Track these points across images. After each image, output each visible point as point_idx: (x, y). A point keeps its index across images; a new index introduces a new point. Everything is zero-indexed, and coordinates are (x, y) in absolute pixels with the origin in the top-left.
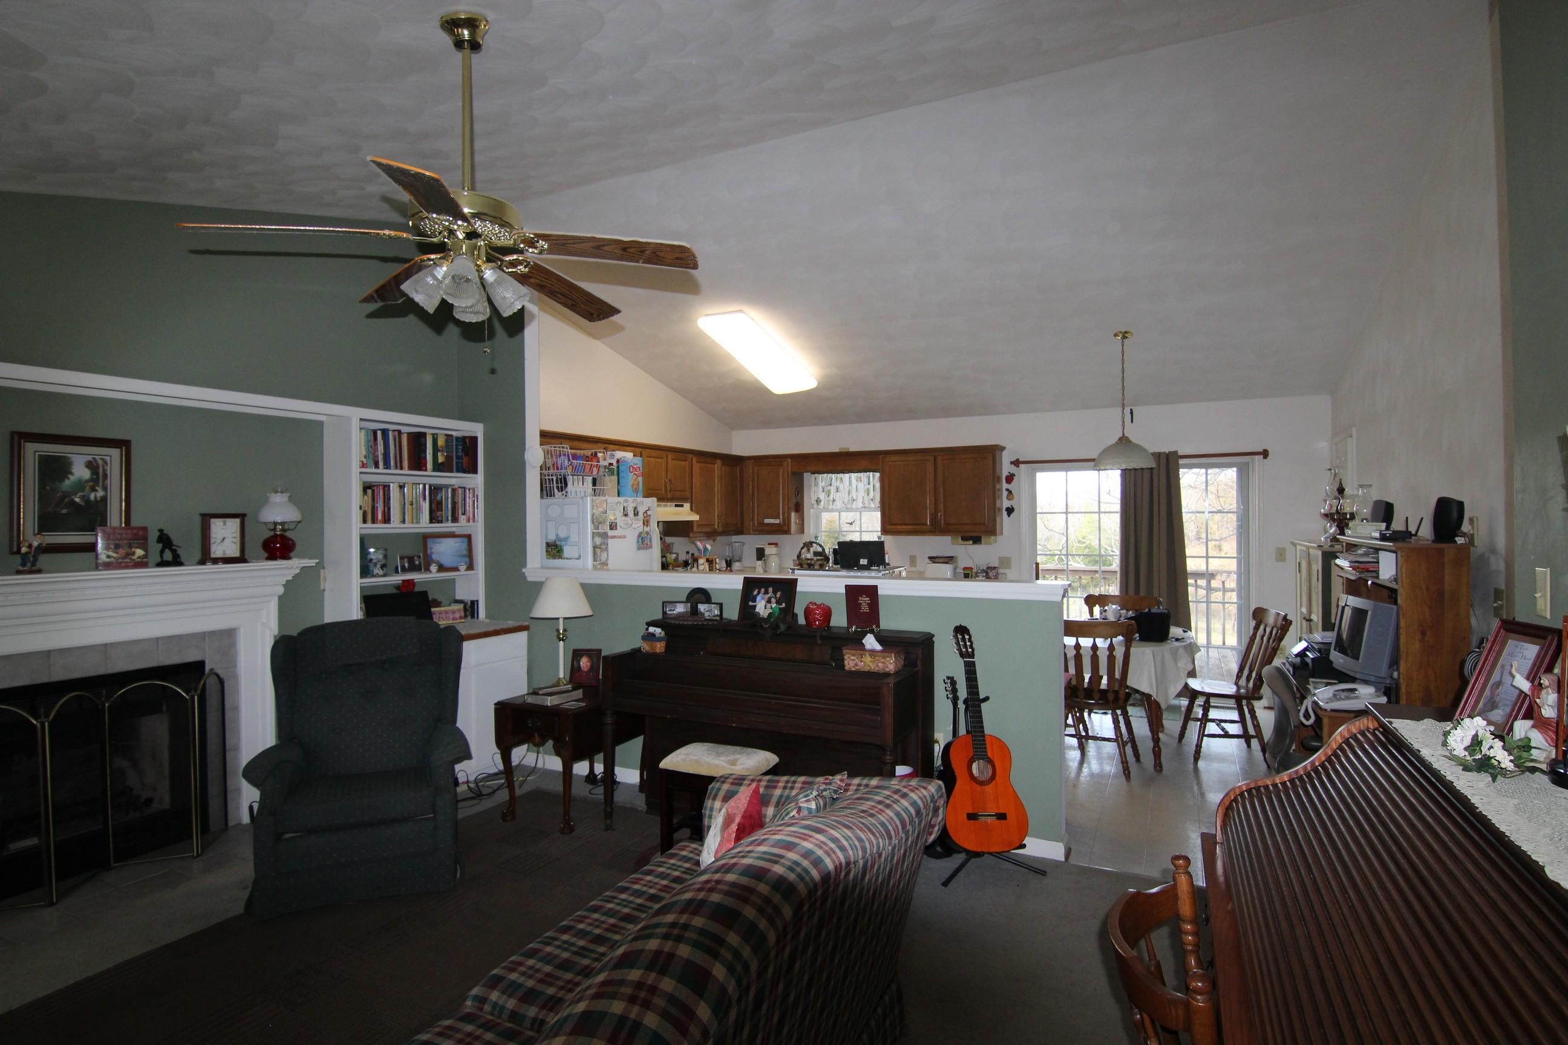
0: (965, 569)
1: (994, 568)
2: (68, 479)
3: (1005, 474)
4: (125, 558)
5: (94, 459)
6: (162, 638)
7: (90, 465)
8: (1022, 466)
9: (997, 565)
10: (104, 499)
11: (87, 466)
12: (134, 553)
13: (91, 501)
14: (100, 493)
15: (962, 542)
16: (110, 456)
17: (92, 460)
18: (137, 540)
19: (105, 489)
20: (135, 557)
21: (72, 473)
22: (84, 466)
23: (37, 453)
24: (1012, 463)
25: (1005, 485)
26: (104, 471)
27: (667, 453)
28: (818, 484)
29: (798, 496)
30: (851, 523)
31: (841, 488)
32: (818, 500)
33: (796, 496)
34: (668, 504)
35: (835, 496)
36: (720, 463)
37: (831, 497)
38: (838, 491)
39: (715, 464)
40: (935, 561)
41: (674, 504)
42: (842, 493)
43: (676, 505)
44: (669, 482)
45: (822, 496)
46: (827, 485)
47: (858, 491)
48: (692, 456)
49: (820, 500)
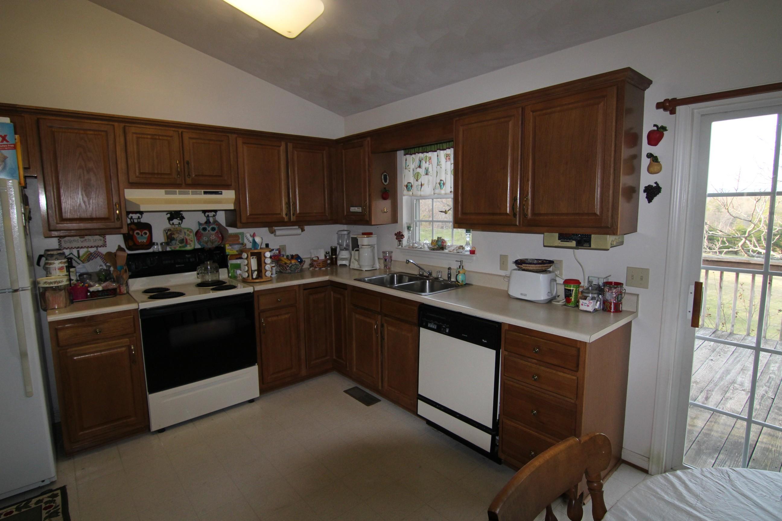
0: (567, 282)
1: (618, 284)
3: (647, 128)
8: (680, 109)
9: (622, 280)
15: (558, 243)
24: (659, 106)
25: (646, 148)
27: (180, 130)
28: (408, 166)
29: (386, 181)
30: (445, 212)
31: (430, 170)
32: (408, 185)
33: (383, 182)
34: (190, 190)
35: (424, 179)
36: (290, 146)
37: (419, 181)
38: (427, 174)
39: (280, 146)
40: (523, 268)
41: (203, 191)
42: (431, 176)
43: (205, 193)
44: (186, 166)
45: (412, 180)
46: (417, 167)
47: (447, 172)
48: (234, 136)
49: (410, 185)
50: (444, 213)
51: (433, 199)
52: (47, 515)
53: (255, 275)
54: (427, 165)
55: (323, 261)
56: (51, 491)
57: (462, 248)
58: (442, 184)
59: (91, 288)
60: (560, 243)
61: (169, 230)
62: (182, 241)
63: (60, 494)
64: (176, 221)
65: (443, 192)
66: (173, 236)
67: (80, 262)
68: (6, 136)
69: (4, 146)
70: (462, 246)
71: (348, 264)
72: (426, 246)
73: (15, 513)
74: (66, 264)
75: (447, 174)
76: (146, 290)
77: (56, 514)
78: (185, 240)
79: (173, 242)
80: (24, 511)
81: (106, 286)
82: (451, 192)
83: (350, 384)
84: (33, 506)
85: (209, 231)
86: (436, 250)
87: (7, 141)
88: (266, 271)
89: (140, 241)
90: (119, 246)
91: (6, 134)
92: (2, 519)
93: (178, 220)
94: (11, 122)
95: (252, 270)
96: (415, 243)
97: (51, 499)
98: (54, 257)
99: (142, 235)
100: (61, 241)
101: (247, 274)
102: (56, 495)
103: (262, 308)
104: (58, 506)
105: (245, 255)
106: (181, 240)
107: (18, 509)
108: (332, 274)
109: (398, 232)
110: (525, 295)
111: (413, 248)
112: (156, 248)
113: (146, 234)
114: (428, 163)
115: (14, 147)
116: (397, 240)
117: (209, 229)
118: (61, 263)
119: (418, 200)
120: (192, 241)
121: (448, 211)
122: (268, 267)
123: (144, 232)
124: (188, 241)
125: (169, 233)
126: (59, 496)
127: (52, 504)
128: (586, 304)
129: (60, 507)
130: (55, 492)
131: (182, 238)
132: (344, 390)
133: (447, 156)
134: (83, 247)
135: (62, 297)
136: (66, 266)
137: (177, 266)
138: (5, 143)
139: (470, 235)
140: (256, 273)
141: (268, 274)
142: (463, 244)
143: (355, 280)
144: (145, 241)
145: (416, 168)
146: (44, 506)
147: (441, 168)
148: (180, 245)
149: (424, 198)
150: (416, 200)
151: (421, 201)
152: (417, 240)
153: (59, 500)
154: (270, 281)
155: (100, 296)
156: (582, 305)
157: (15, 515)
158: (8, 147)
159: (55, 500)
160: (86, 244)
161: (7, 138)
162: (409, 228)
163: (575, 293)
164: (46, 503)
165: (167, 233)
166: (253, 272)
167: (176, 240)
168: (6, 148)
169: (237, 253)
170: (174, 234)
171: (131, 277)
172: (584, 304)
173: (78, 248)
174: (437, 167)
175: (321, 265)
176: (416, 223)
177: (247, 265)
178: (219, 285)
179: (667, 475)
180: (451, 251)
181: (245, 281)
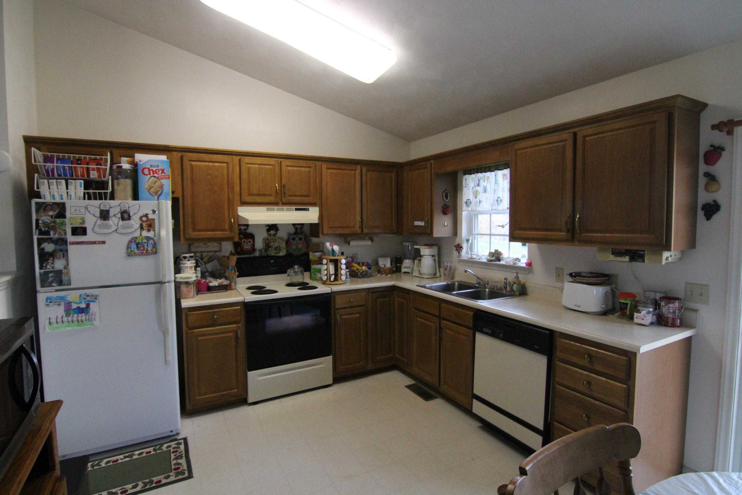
3: (704, 148)
8: (738, 130)
9: (681, 295)
24: (714, 127)
25: (703, 167)
27: (280, 160)
28: (468, 184)
29: (447, 198)
30: (503, 227)
31: (488, 188)
32: (467, 201)
33: (445, 198)
34: (285, 208)
35: (482, 196)
36: (364, 169)
37: (478, 198)
38: (485, 192)
39: (356, 170)
40: (577, 280)
41: (294, 208)
42: (489, 193)
43: (296, 209)
44: (283, 188)
45: (471, 197)
46: (476, 185)
47: (504, 190)
48: (320, 163)
49: (469, 201)
50: (501, 227)
51: (491, 215)
52: (174, 457)
53: (332, 278)
54: (485, 184)
55: (389, 269)
56: (176, 440)
57: (518, 260)
58: (499, 201)
59: (211, 283)
60: (613, 258)
61: (267, 239)
62: (276, 249)
63: (183, 443)
64: (272, 232)
65: (500, 208)
66: (270, 244)
67: (202, 263)
68: (164, 169)
69: (163, 177)
70: (518, 259)
71: (410, 272)
72: (483, 257)
73: (153, 453)
74: (195, 265)
75: (504, 192)
76: (249, 287)
77: (180, 457)
78: (279, 248)
79: (270, 249)
80: (159, 452)
81: (222, 283)
82: (508, 208)
83: (410, 382)
84: (165, 449)
85: (297, 240)
86: (493, 261)
87: (165, 173)
88: (341, 275)
89: (245, 248)
90: (231, 252)
91: (164, 168)
92: (144, 456)
93: (274, 231)
94: (167, 159)
95: (330, 274)
96: (474, 254)
97: (177, 446)
98: (187, 259)
99: (247, 243)
100: (191, 246)
101: (326, 277)
102: (180, 444)
103: (337, 307)
104: (182, 451)
105: (325, 261)
106: (276, 247)
107: (155, 450)
108: (396, 280)
109: (457, 245)
110: (579, 306)
111: (471, 259)
112: (257, 254)
113: (250, 242)
114: (486, 181)
115: (168, 177)
116: (456, 251)
117: (297, 239)
118: (191, 263)
119: (476, 215)
120: (284, 248)
121: (505, 225)
122: (343, 272)
123: (249, 240)
124: (281, 249)
125: (267, 242)
126: (182, 444)
127: (178, 449)
128: (641, 318)
129: (184, 452)
130: (180, 441)
131: (277, 246)
132: (406, 385)
133: (504, 175)
134: (206, 251)
135: (192, 289)
136: (195, 266)
137: (272, 268)
138: (163, 174)
139: (526, 248)
140: (333, 276)
141: (344, 278)
142: (519, 257)
143: (417, 286)
144: (249, 248)
145: (475, 187)
146: (172, 450)
147: (498, 186)
148: (275, 252)
149: (482, 213)
150: (474, 215)
151: (479, 216)
152: (475, 252)
153: (182, 447)
154: (344, 283)
155: (216, 290)
156: (637, 318)
157: (152, 454)
158: (165, 177)
159: (180, 447)
160: (207, 249)
161: (165, 171)
162: (468, 241)
163: (630, 306)
164: (174, 448)
165: (265, 242)
166: (331, 276)
167: (272, 248)
168: (164, 178)
169: (318, 259)
170: (270, 243)
171: (239, 276)
172: (638, 317)
173: (202, 252)
174: (494, 186)
175: (387, 271)
176: (474, 236)
177: (326, 270)
178: (304, 286)
179: (702, 474)
180: (508, 262)
181: (324, 283)
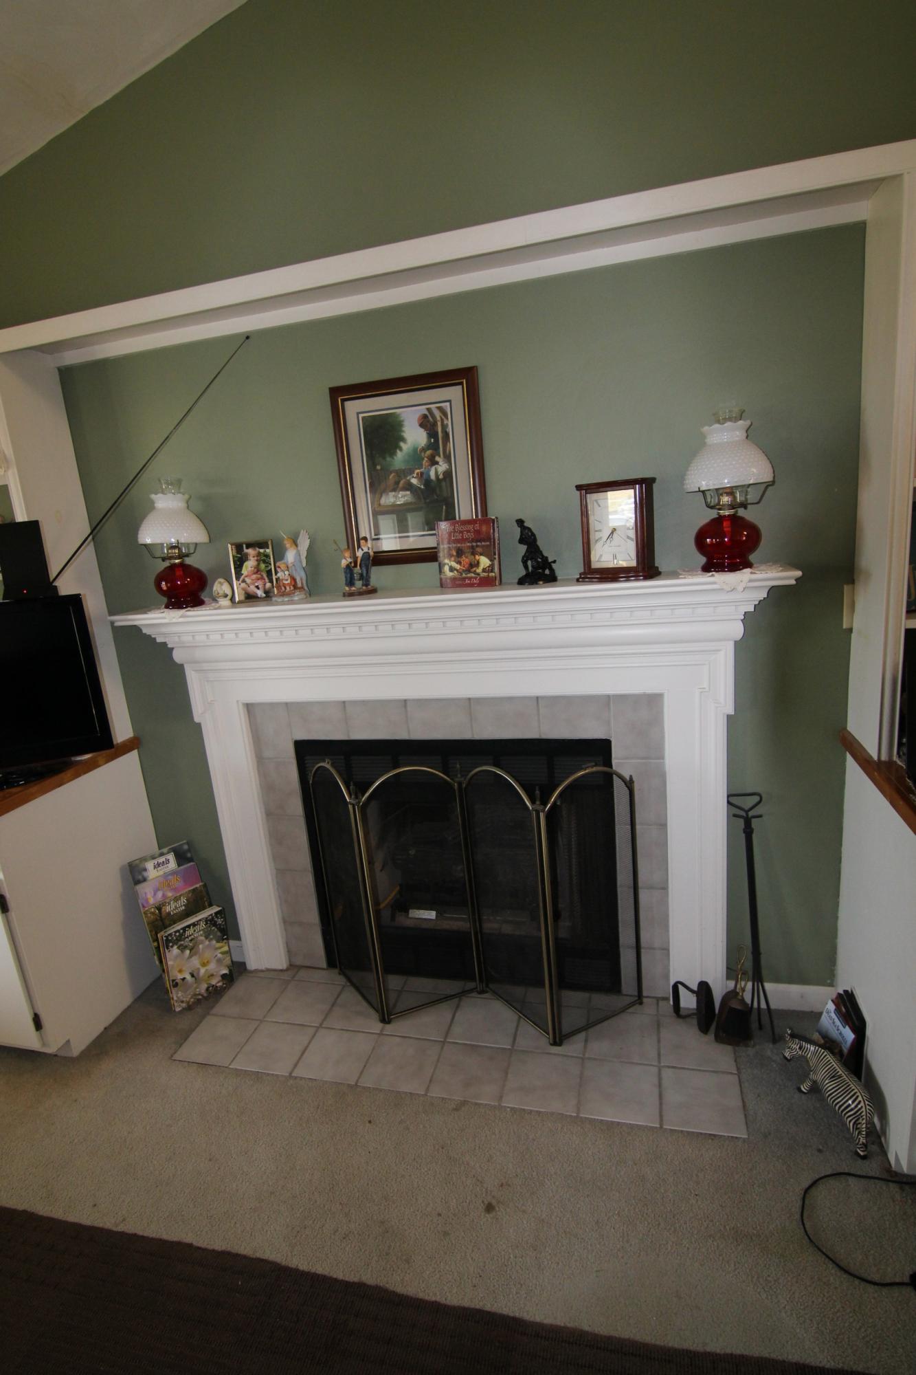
2: (401, 449)
4: (468, 571)
5: (428, 410)
6: (543, 698)
7: (427, 423)
10: (448, 475)
11: (421, 425)
12: (478, 564)
13: (432, 480)
14: (442, 467)
16: (450, 401)
17: (426, 413)
18: (480, 541)
19: (447, 458)
20: (479, 570)
21: (403, 440)
22: (417, 425)
23: (361, 416)
26: (444, 427)
